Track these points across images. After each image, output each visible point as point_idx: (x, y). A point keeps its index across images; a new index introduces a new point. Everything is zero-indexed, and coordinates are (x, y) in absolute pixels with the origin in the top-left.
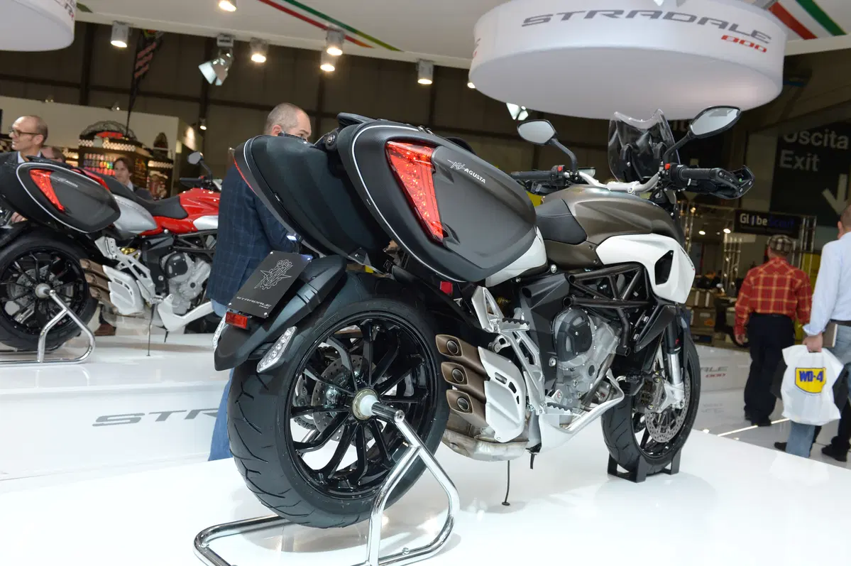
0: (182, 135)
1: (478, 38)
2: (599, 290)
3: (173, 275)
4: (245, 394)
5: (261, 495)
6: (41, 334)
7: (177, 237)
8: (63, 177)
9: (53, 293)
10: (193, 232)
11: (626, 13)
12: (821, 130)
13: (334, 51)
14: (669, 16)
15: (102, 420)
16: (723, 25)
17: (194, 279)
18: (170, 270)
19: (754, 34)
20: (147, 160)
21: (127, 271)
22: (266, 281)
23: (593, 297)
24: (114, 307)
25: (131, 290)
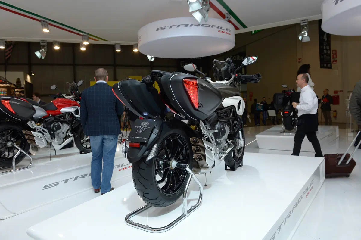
0: (25, 78)
1: (140, 36)
2: (224, 115)
3: (56, 131)
4: (141, 169)
5: (149, 201)
6: (13, 160)
7: (55, 117)
8: (14, 101)
9: (15, 144)
10: (60, 114)
11: (190, 25)
12: (236, 55)
13: (86, 43)
14: (202, 25)
15: (46, 187)
16: (218, 27)
17: (63, 131)
18: (55, 129)
19: (227, 30)
20: (14, 89)
21: (40, 132)
22: (140, 130)
23: (223, 118)
24: (37, 146)
25: (43, 138)
